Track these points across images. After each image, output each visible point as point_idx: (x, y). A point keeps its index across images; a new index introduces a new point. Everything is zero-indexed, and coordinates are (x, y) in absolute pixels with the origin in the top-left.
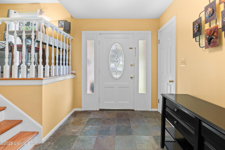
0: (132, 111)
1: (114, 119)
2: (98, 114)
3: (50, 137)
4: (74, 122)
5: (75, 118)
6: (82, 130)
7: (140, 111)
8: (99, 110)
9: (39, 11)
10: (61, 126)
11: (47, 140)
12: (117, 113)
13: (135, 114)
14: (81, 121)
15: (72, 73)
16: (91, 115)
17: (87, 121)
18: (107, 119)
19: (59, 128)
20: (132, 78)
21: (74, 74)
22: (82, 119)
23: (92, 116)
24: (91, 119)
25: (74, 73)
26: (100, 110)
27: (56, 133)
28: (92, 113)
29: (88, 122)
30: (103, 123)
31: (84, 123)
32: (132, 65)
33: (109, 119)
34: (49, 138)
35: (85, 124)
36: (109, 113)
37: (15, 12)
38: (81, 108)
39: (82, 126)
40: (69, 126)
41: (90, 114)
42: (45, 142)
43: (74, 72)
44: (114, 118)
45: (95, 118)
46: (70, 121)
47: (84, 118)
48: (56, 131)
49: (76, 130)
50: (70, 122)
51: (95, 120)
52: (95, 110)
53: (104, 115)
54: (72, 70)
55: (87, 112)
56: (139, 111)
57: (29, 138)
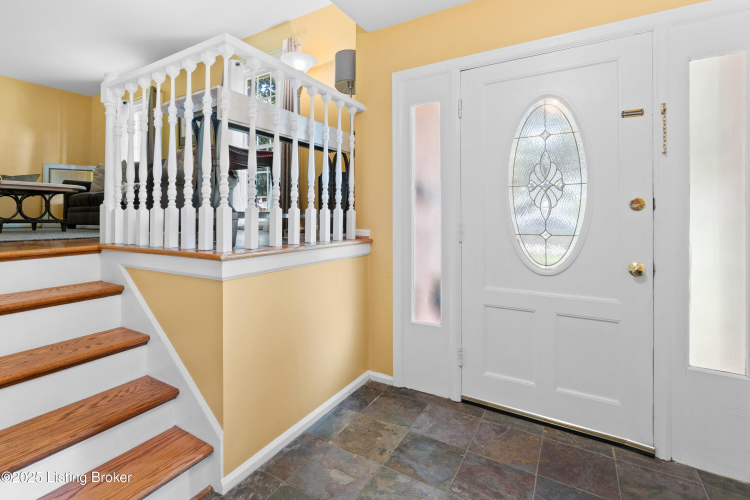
0: (638, 457)
1: (528, 477)
2: (453, 421)
3: (256, 473)
4: (352, 430)
5: (361, 415)
6: (367, 488)
7: (701, 472)
8: (459, 400)
9: (285, 43)
10: (303, 436)
11: (239, 485)
12: (546, 445)
13: (660, 488)
14: (378, 434)
15: (357, 238)
16: (423, 415)
17: (397, 441)
18: (489, 464)
19: (295, 442)
20: (639, 273)
21: (366, 240)
22: (381, 426)
23: (423, 424)
24: (416, 440)
25: (367, 238)
26: (465, 401)
27: (277, 462)
28: (428, 408)
29: (400, 449)
30: (465, 486)
31: (383, 452)
32: (637, 205)
33: (498, 469)
34: (250, 476)
35: (386, 457)
36: (503, 430)
37: (238, 64)
38: (390, 373)
39: (374, 466)
40: (328, 448)
41: (419, 413)
42: (230, 492)
43: (365, 233)
44: (527, 471)
45: (433, 441)
46: (338, 420)
47: (390, 426)
48: (281, 452)
49: (345, 479)
50: (338, 429)
51: (431, 448)
52: (445, 395)
53: (479, 438)
54: (359, 225)
55: (410, 400)
56: (689, 471)
57: (178, 464)
